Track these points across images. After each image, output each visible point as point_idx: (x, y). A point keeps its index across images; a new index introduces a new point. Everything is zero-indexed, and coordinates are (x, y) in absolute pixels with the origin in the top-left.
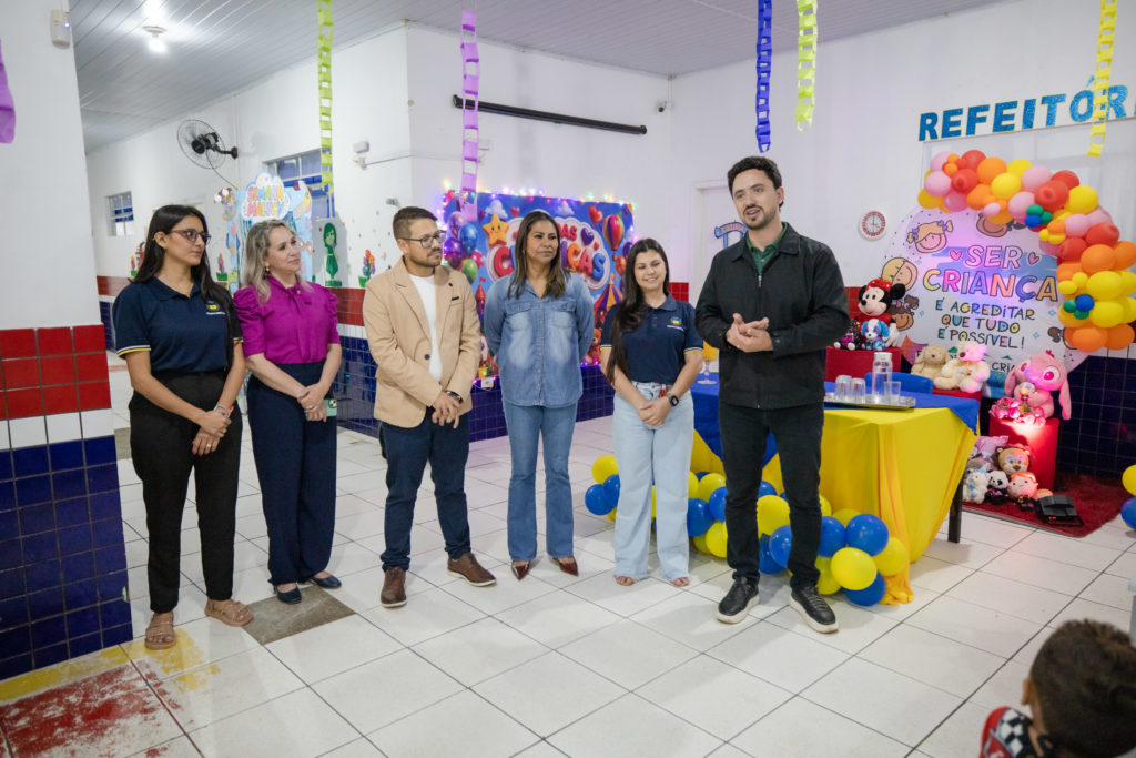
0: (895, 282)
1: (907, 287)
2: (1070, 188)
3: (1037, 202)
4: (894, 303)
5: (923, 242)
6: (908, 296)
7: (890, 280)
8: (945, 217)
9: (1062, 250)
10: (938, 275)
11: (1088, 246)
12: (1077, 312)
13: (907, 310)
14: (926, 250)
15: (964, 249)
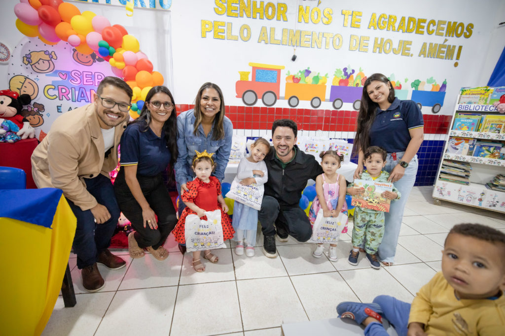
0: (22, 93)
1: (32, 97)
2: (123, 36)
3: (104, 39)
4: (25, 108)
5: (37, 65)
6: (35, 103)
7: (18, 91)
8: (50, 48)
9: (124, 73)
10: (54, 89)
11: (138, 71)
12: (138, 110)
13: (37, 113)
14: (41, 71)
15: (68, 72)
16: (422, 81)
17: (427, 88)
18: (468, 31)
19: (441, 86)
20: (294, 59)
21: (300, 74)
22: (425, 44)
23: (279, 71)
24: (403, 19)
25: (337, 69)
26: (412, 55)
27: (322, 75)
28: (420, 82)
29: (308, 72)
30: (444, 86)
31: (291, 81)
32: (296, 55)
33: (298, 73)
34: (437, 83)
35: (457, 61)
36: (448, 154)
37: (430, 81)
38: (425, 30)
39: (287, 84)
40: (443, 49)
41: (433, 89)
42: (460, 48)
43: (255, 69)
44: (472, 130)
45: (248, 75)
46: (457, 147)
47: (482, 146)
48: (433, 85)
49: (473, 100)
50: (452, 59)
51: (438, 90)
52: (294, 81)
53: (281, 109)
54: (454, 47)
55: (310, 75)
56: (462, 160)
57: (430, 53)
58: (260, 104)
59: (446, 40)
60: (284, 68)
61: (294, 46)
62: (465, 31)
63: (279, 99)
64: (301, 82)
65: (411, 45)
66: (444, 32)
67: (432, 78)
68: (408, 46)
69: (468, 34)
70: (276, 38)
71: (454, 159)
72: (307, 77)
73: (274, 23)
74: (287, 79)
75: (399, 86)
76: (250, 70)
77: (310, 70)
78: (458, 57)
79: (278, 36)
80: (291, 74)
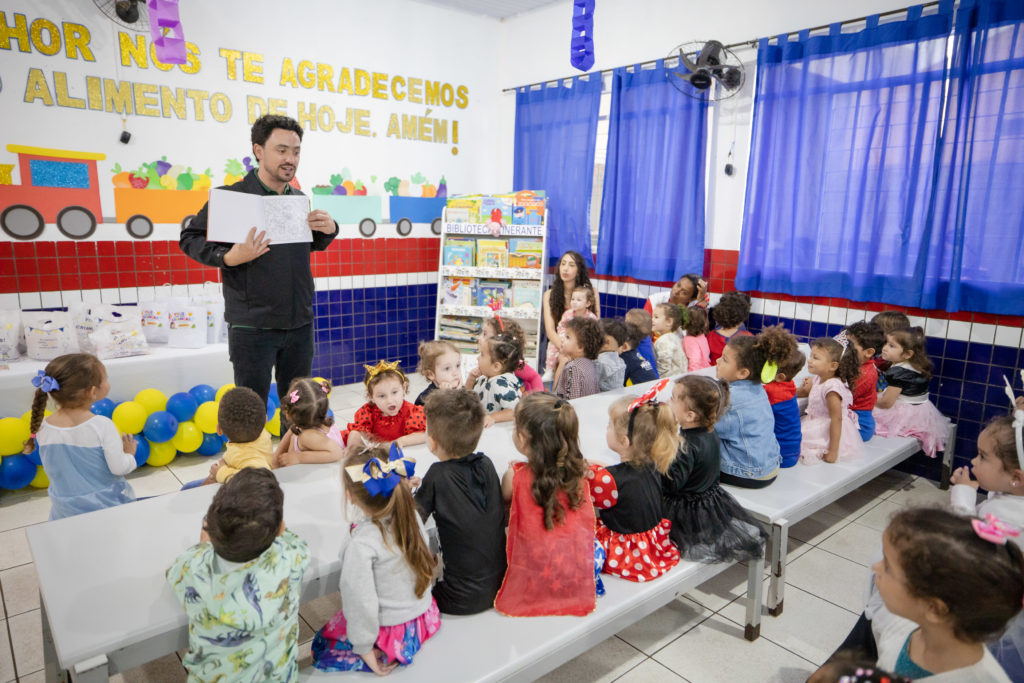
16: (402, 179)
17: (415, 192)
18: (461, 98)
19: (437, 187)
20: (125, 138)
21: (145, 170)
22: (393, 116)
23: (93, 164)
24: (345, 72)
25: (229, 160)
26: (374, 135)
27: (198, 170)
28: (399, 181)
29: (164, 166)
30: (443, 187)
31: (127, 185)
32: (129, 131)
33: (140, 169)
34: (430, 183)
35: (456, 145)
36: (445, 305)
37: (417, 179)
38: (389, 92)
39: (118, 192)
40: (427, 125)
41: (424, 192)
42: (455, 124)
43: (25, 159)
44: (467, 264)
45: (10, 171)
46: (455, 293)
47: (483, 289)
48: (424, 187)
49: (462, 217)
50: (446, 142)
51: (435, 194)
52: (133, 185)
53: (111, 243)
54: (445, 122)
55: (170, 171)
56: (464, 314)
57: (405, 132)
58: (52, 234)
59: (429, 111)
60: (103, 157)
61: (120, 113)
62: (456, 97)
63: (101, 222)
64: (150, 186)
65: (368, 116)
66: (423, 96)
67: (419, 174)
68: (364, 119)
69: (462, 101)
70: (71, 95)
71: (454, 314)
72: (163, 176)
73: (59, 62)
74: (115, 180)
75: (362, 189)
76: (15, 161)
77: (168, 161)
78: (455, 141)
79: (78, 89)
80: (123, 170)
